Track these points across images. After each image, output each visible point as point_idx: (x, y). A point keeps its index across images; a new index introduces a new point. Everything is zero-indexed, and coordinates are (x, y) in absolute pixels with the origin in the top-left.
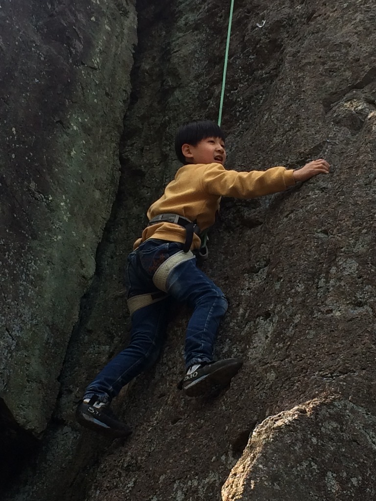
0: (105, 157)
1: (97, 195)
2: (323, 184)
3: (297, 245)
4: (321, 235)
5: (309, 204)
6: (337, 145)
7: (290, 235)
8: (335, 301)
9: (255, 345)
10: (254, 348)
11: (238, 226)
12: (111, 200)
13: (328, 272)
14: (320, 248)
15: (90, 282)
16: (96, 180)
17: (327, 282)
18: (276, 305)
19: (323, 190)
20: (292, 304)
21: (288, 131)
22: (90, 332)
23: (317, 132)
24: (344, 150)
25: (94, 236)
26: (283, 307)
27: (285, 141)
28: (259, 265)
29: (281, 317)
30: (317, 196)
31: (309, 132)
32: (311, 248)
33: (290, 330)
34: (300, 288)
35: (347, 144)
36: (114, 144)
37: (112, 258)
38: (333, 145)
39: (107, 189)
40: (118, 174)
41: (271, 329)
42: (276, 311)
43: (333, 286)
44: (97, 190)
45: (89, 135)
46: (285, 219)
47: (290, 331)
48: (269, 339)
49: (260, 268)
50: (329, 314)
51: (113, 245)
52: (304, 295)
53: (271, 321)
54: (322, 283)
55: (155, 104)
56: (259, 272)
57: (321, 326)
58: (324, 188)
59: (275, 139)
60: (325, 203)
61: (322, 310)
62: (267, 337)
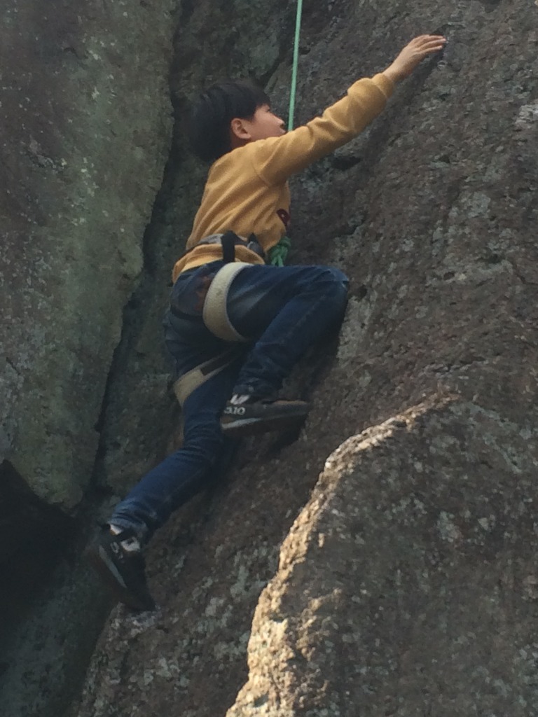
0: (148, 98)
1: (139, 154)
2: (443, 90)
3: (405, 183)
4: (440, 165)
5: (423, 122)
6: (464, 28)
7: (396, 171)
8: (457, 259)
9: (346, 339)
10: (346, 343)
11: (328, 170)
12: (162, 160)
13: (446, 217)
14: (438, 184)
15: (137, 283)
16: (135, 132)
17: (445, 231)
18: (374, 276)
19: (443, 97)
20: (396, 272)
21: (393, 18)
22: (141, 356)
23: (434, 13)
24: (475, 36)
25: (138, 215)
26: (384, 277)
27: (389, 33)
28: (354, 222)
29: (381, 293)
30: (434, 108)
31: (423, 15)
32: (424, 185)
33: (393, 309)
34: (408, 246)
35: (481, 26)
36: (160, 78)
38: (458, 29)
39: (153, 144)
40: (169, 122)
41: (368, 313)
42: (374, 285)
43: (454, 237)
44: (139, 146)
45: (120, 66)
46: (390, 149)
47: (394, 311)
48: (366, 328)
49: (354, 228)
50: (449, 278)
52: (413, 256)
53: (368, 300)
54: (437, 234)
55: (217, 11)
56: (356, 232)
57: (437, 298)
58: (446, 95)
60: (447, 117)
61: (438, 273)
62: (363, 325)
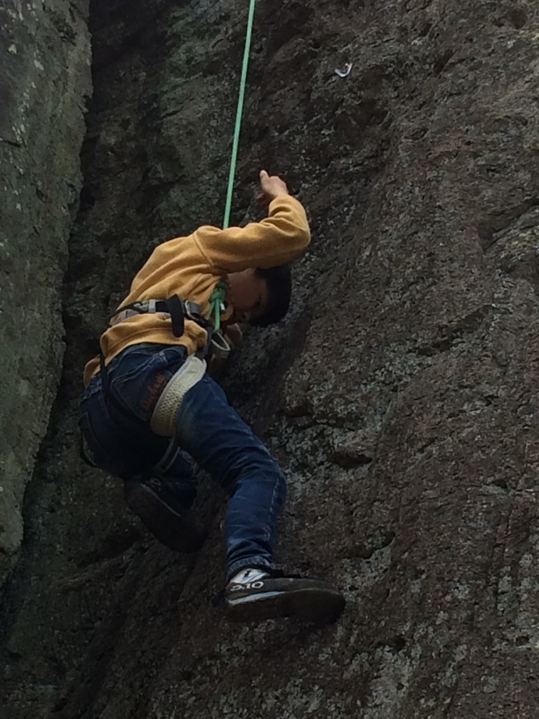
0: (37, 315)
1: (24, 388)
2: (488, 390)
3: (449, 507)
4: (492, 489)
5: (464, 428)
6: (511, 313)
7: (432, 488)
8: (533, 620)
9: (377, 701)
10: (376, 706)
11: (322, 463)
12: (50, 397)
13: (515, 564)
14: (494, 514)
15: (15, 559)
16: (21, 359)
17: (516, 583)
18: (415, 624)
19: (489, 400)
20: (449, 623)
21: (413, 283)
22: (15, 657)
23: (471, 287)
24: (524, 324)
25: (19, 470)
26: (431, 629)
27: (408, 304)
28: (372, 543)
29: (428, 649)
30: (478, 412)
31: (456, 287)
32: (477, 514)
33: (448, 674)
34: (462, 592)
35: (530, 312)
36: (52, 290)
37: (53, 511)
38: (503, 313)
39: (41, 377)
40: (60, 348)
41: (406, 671)
42: (416, 636)
43: (529, 592)
44: (24, 379)
46: (419, 456)
47: (448, 677)
48: (404, 689)
49: (373, 550)
50: (522, 644)
51: (53, 485)
52: (470, 607)
53: (408, 654)
54: (504, 584)
55: (131, 213)
56: (373, 557)
57: (510, 669)
58: (492, 397)
59: (387, 297)
60: (497, 426)
61: (509, 636)
62: (400, 687)
